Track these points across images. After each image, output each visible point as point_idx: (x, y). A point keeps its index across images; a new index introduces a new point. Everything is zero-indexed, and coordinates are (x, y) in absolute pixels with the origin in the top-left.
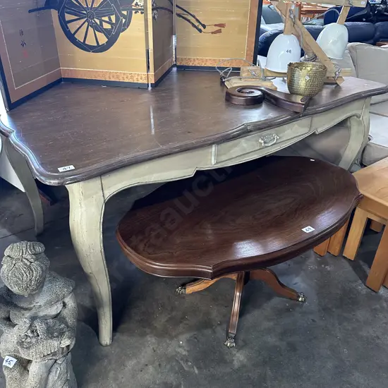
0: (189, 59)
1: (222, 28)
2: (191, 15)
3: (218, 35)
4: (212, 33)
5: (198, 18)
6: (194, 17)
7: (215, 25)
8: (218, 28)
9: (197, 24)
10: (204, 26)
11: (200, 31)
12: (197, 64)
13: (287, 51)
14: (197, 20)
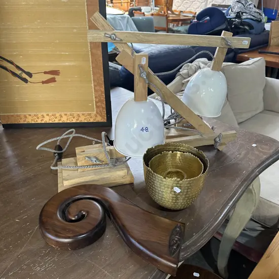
0: (18, 116)
1: (56, 76)
2: (8, 61)
3: (52, 84)
4: (43, 82)
5: (18, 64)
6: (12, 63)
7: (45, 73)
8: (50, 76)
9: (18, 72)
10: (30, 75)
11: (26, 81)
12: (30, 120)
13: (142, 130)
14: (18, 67)
